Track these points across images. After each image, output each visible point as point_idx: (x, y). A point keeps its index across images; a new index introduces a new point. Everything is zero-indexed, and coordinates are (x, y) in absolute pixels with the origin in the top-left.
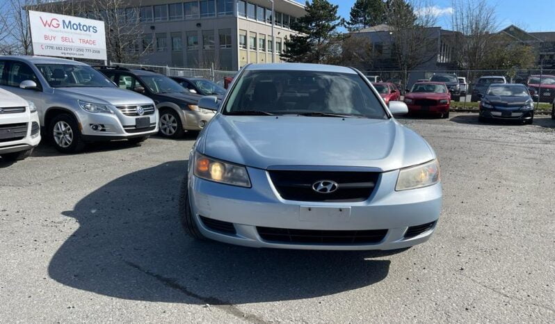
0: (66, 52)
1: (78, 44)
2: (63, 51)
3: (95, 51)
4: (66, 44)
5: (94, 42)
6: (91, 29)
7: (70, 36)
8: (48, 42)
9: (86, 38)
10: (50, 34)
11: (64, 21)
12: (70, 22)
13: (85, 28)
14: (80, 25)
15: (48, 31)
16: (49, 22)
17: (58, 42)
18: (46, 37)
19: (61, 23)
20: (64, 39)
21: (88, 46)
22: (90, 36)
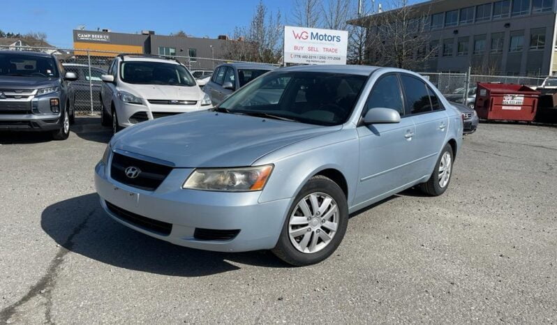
0: (310, 60)
1: (322, 53)
2: (308, 59)
3: (335, 58)
4: (311, 53)
5: (336, 50)
6: (335, 38)
7: (315, 46)
8: (297, 52)
9: (329, 47)
10: (299, 45)
11: (312, 33)
12: (317, 34)
13: (330, 38)
14: (325, 35)
15: (297, 42)
16: (299, 35)
17: (305, 52)
18: (296, 48)
19: (310, 35)
20: (311, 49)
21: (330, 54)
22: (333, 45)
